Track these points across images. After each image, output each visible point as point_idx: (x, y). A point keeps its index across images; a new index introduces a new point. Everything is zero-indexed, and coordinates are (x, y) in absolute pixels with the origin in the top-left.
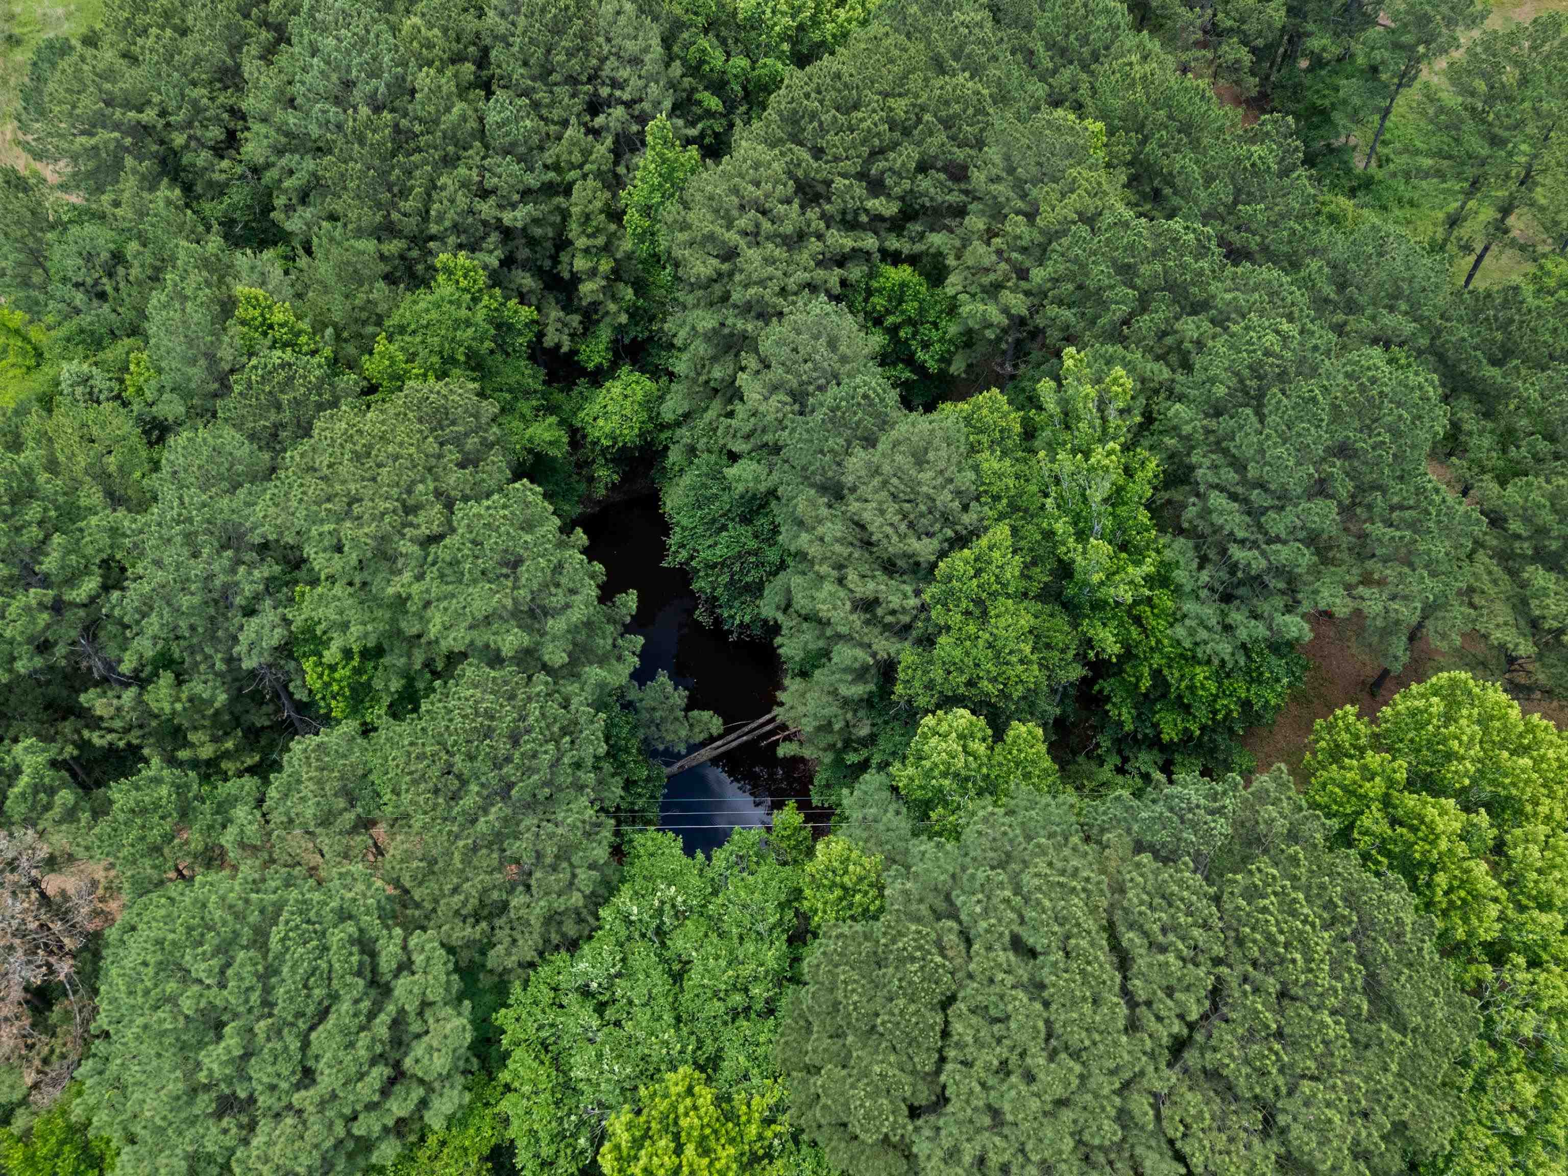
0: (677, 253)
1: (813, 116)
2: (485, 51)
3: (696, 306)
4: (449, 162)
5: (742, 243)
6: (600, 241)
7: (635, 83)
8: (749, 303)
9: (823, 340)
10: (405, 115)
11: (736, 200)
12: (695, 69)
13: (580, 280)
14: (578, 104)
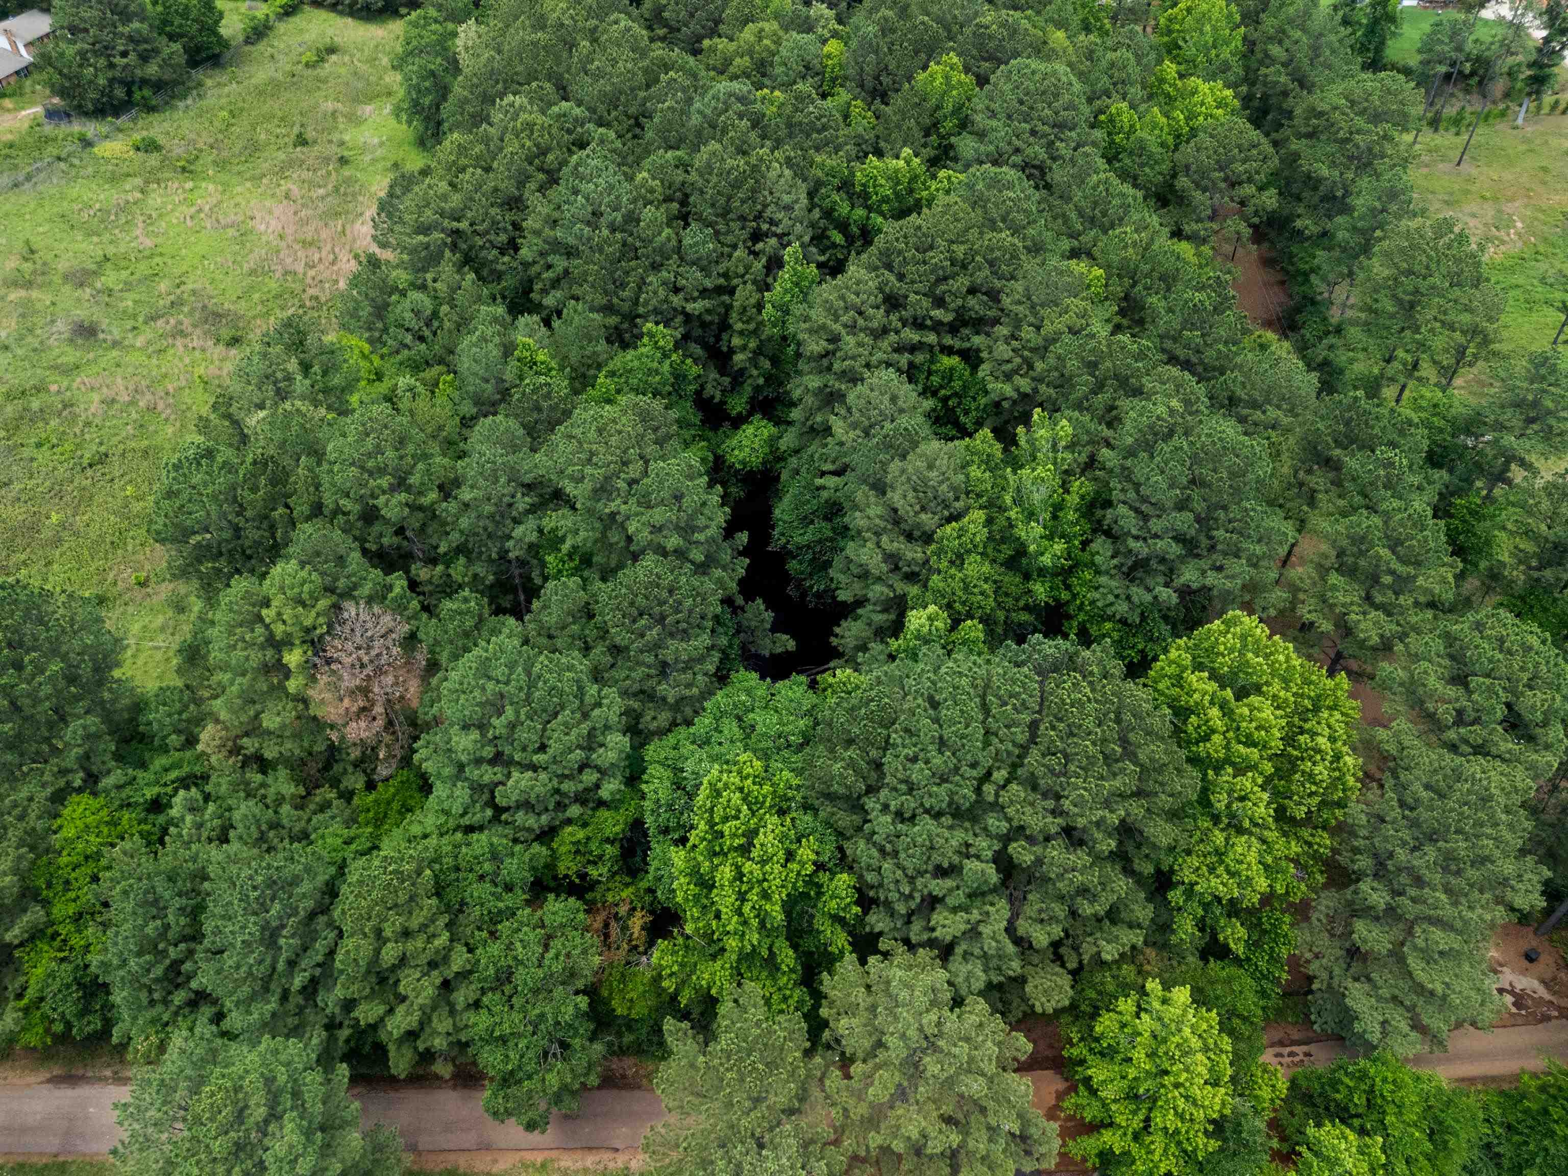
0: (801, 336)
1: (900, 253)
2: (687, 196)
3: (811, 373)
4: (656, 267)
5: (843, 332)
6: (752, 326)
7: (786, 222)
8: (844, 372)
9: (887, 397)
10: (631, 235)
11: (842, 304)
12: (828, 214)
13: (734, 352)
14: (745, 234)
